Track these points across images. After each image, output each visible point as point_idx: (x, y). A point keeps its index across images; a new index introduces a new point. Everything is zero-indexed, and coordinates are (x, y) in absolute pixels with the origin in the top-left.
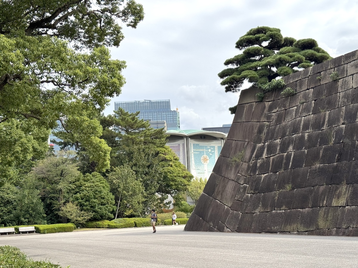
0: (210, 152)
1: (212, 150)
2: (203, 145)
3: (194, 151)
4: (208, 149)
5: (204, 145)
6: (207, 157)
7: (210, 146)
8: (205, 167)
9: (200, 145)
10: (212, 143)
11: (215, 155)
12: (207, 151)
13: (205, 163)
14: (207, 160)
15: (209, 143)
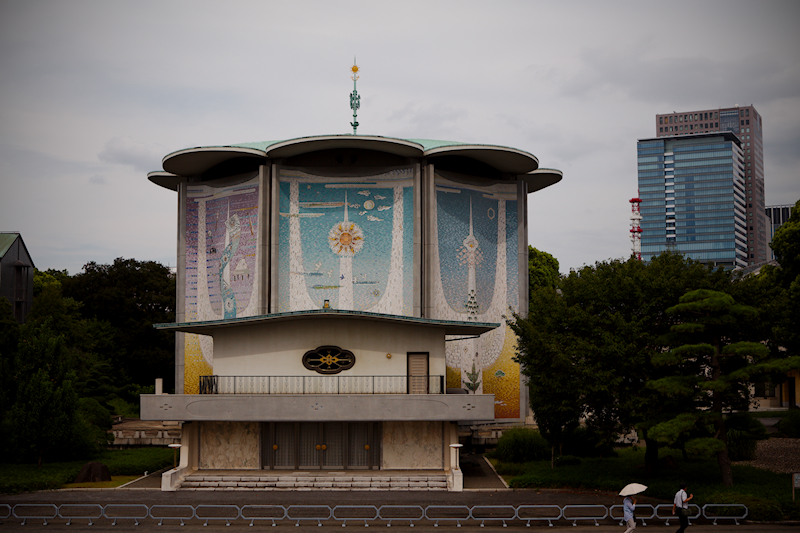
0: (370, 212)
2: (341, 186)
3: (301, 210)
4: (364, 199)
5: (347, 186)
6: (356, 228)
7: (370, 190)
8: (342, 266)
9: (327, 186)
10: (382, 176)
11: (391, 222)
12: (356, 206)
13: (343, 251)
14: (355, 239)
15: (370, 178)
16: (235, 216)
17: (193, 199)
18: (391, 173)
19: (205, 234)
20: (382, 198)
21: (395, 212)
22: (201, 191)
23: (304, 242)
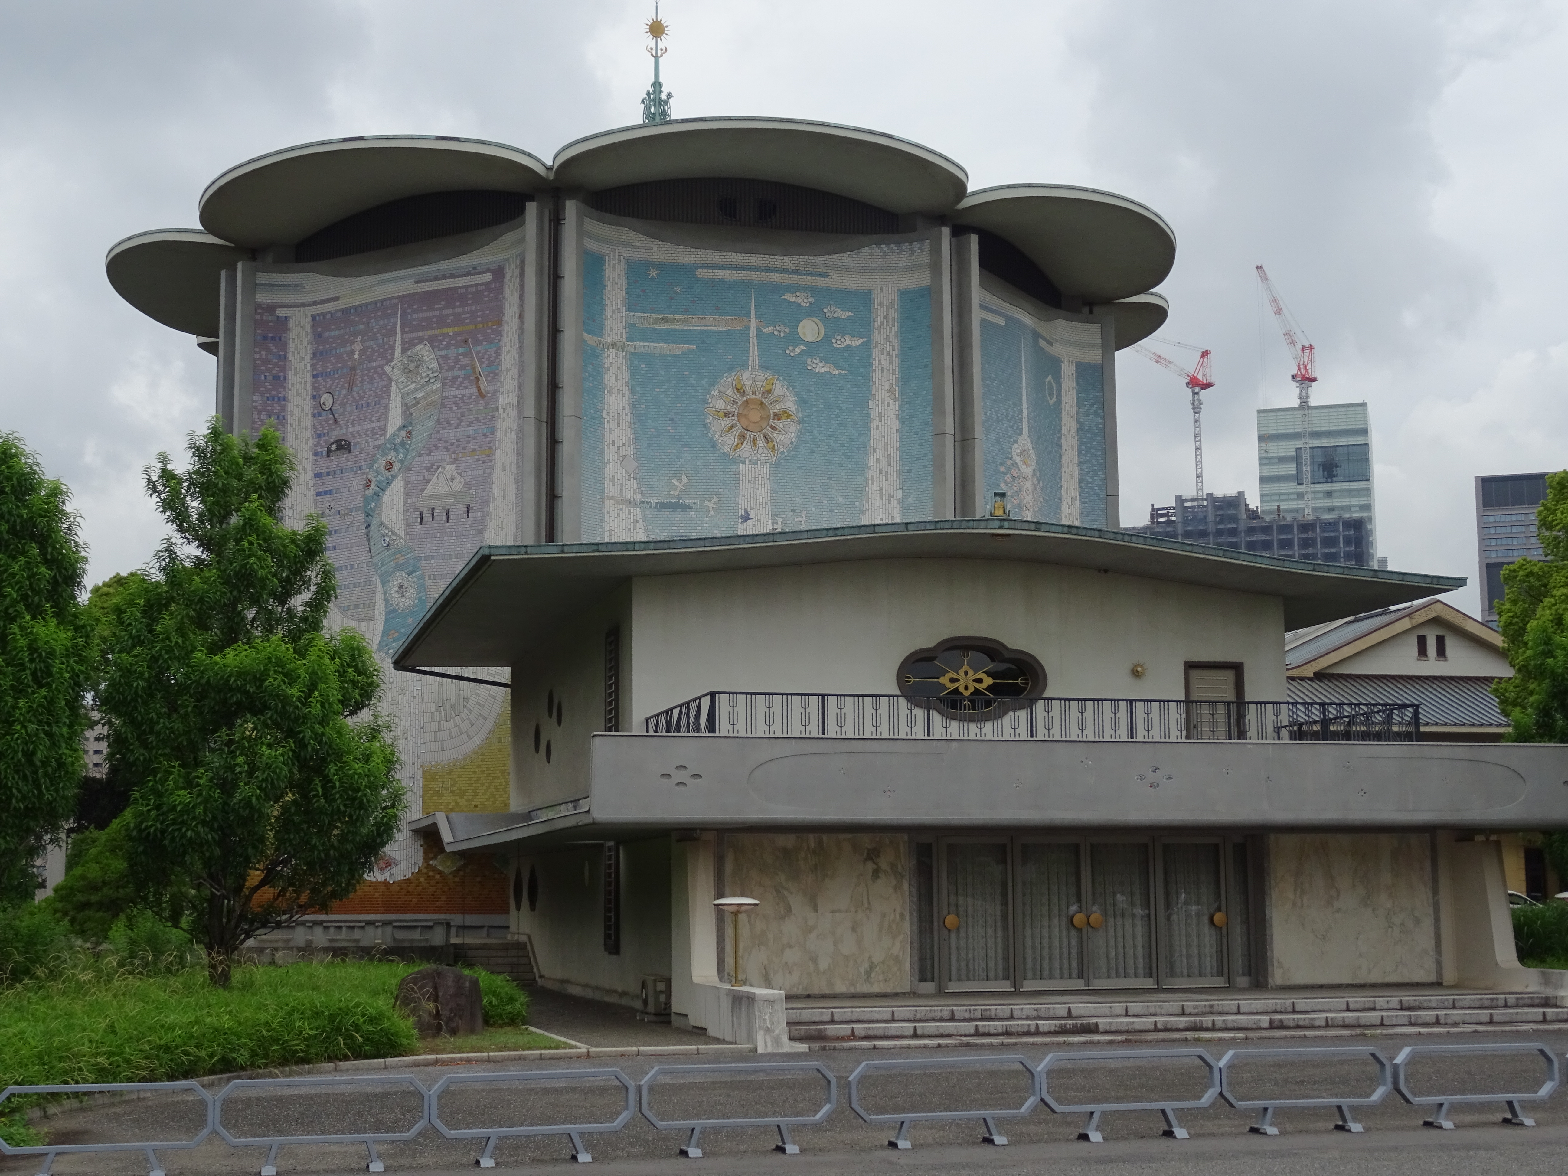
0: (812, 348)
1: (834, 327)
2: (741, 275)
3: (634, 333)
4: (797, 314)
5: (755, 276)
6: (779, 389)
7: (813, 290)
8: (744, 487)
9: (701, 273)
10: (843, 259)
11: (868, 378)
12: (781, 331)
13: (747, 446)
14: (777, 417)
15: (812, 259)
16: (424, 351)
17: (272, 308)
18: (866, 250)
19: (308, 406)
20: (844, 315)
21: (876, 353)
22: (298, 288)
23: (639, 419)
